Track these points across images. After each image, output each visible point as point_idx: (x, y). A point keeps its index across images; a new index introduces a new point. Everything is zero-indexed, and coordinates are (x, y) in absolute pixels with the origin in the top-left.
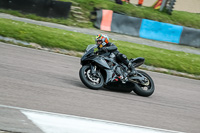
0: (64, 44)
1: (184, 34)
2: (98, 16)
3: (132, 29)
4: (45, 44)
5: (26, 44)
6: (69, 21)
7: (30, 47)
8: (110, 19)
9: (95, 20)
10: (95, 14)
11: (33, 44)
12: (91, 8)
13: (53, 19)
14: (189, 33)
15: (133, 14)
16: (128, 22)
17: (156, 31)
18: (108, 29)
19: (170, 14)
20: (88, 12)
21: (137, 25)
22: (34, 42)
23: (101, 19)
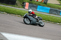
0: (14, 13)
1: (50, 10)
2: (24, 4)
3: (35, 9)
4: (8, 13)
5: (2, 13)
6: (16, 6)
7: (4, 14)
8: (28, 5)
9: (23, 6)
10: (23, 4)
11: (4, 13)
12: (22, 2)
13: (11, 5)
14: (52, 10)
15: (35, 4)
16: (33, 6)
17: (42, 9)
18: (28, 8)
19: (46, 4)
20: (21, 3)
21: (36, 7)
22: (5, 12)
23: (25, 5)
